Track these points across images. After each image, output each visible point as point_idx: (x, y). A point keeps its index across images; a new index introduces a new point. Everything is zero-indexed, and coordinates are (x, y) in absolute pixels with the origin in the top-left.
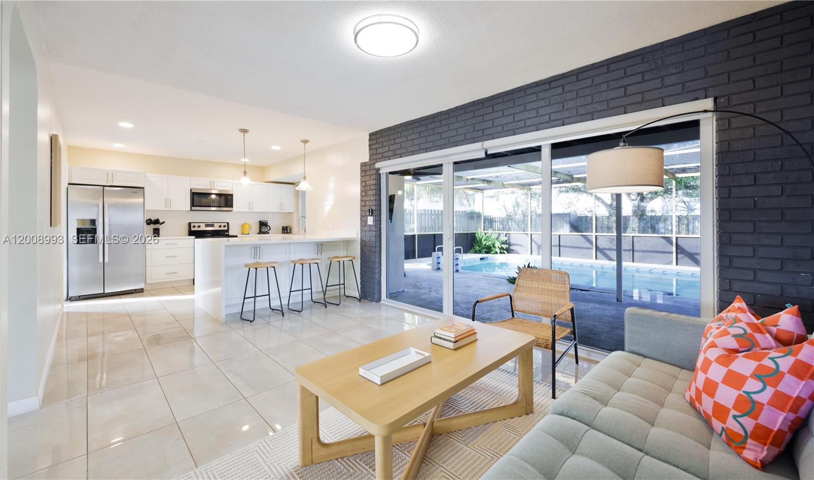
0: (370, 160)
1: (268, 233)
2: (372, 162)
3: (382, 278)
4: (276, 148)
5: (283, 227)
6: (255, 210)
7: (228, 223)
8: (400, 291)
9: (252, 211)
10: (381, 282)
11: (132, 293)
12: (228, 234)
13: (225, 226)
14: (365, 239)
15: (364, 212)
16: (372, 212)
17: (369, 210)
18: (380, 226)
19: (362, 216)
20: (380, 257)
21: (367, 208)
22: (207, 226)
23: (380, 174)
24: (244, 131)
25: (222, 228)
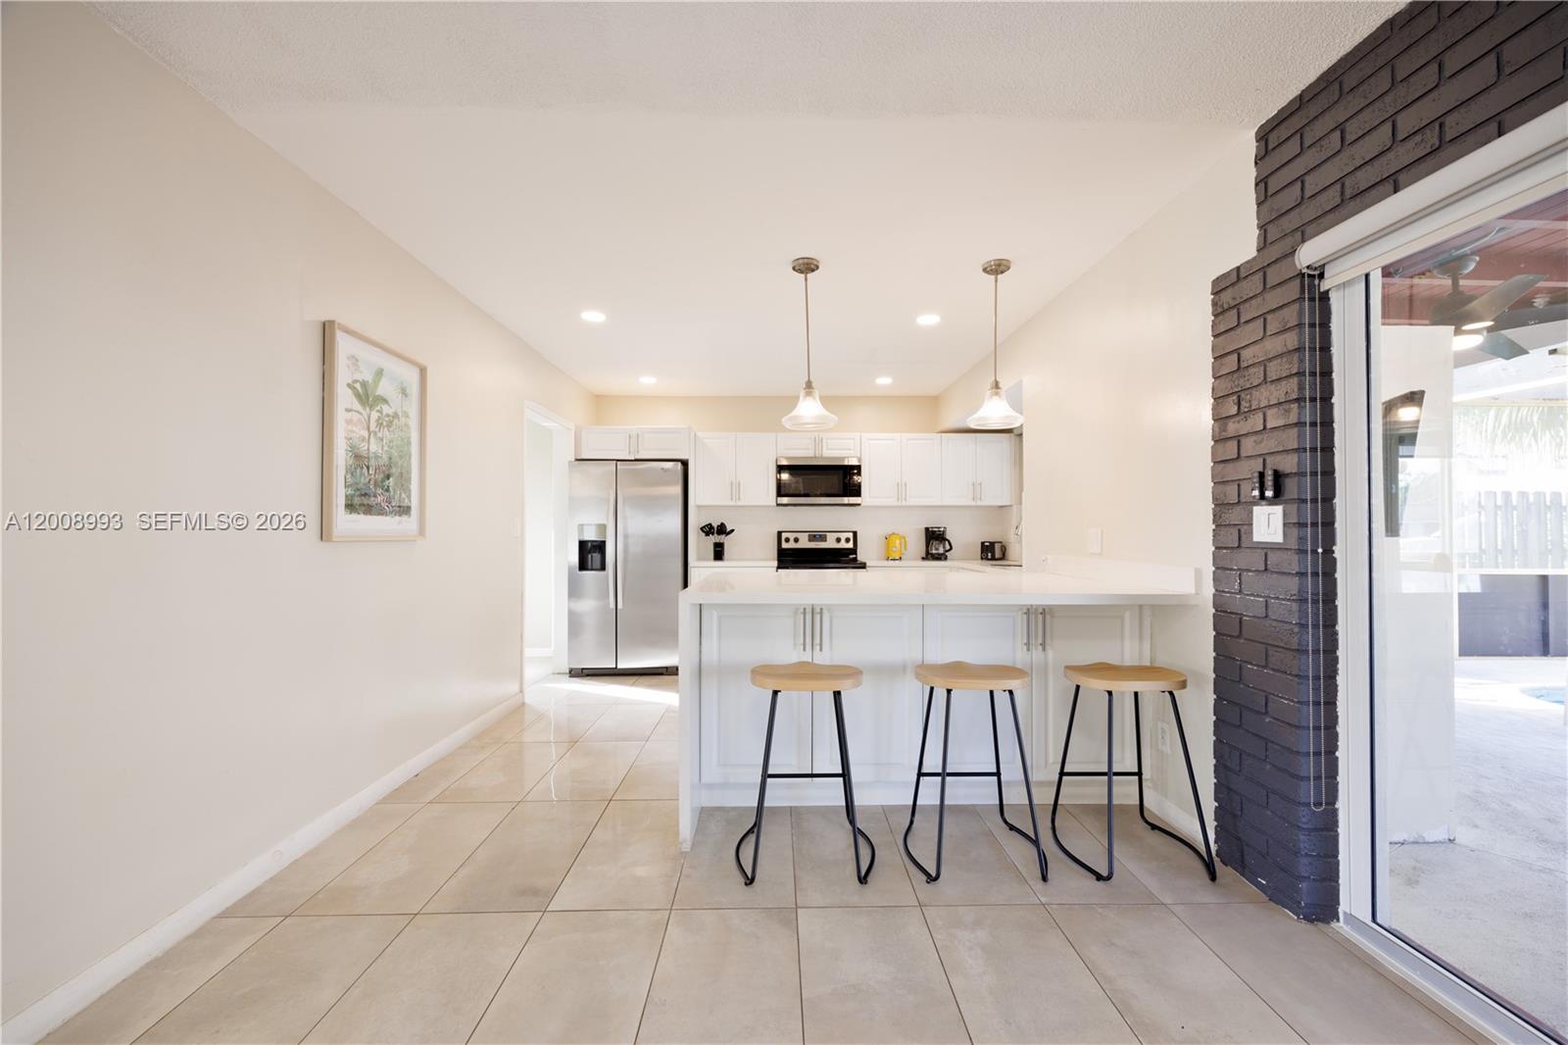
0: (1264, 245)
1: (946, 558)
2: (1274, 252)
3: (1340, 805)
4: (928, 320)
5: (983, 543)
6: (912, 502)
7: (855, 534)
8: (1432, 835)
9: (904, 503)
10: (1335, 823)
11: (662, 674)
12: (855, 559)
13: (848, 540)
14: (1237, 603)
15: (1232, 490)
16: (1277, 486)
17: (1262, 475)
18: (1329, 552)
19: (1221, 506)
20: (1331, 703)
21: (1249, 469)
22: (813, 537)
23: (1325, 297)
24: (806, 267)
25: (843, 545)
